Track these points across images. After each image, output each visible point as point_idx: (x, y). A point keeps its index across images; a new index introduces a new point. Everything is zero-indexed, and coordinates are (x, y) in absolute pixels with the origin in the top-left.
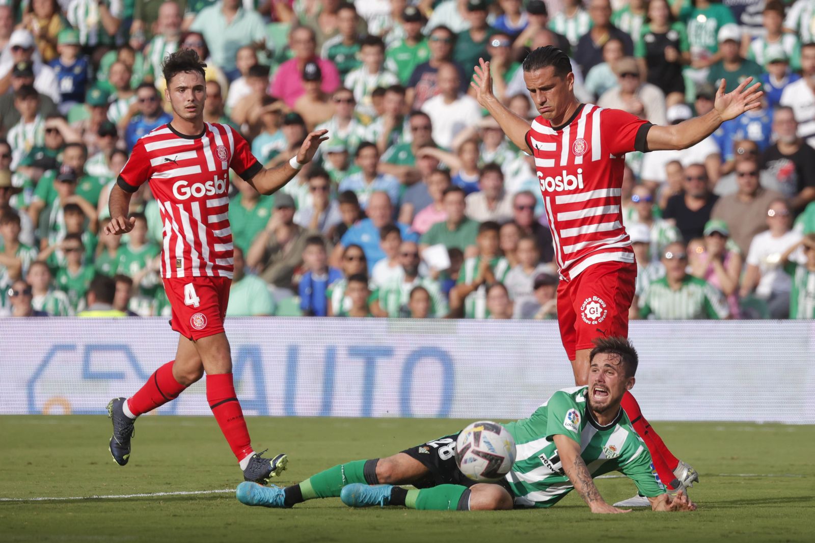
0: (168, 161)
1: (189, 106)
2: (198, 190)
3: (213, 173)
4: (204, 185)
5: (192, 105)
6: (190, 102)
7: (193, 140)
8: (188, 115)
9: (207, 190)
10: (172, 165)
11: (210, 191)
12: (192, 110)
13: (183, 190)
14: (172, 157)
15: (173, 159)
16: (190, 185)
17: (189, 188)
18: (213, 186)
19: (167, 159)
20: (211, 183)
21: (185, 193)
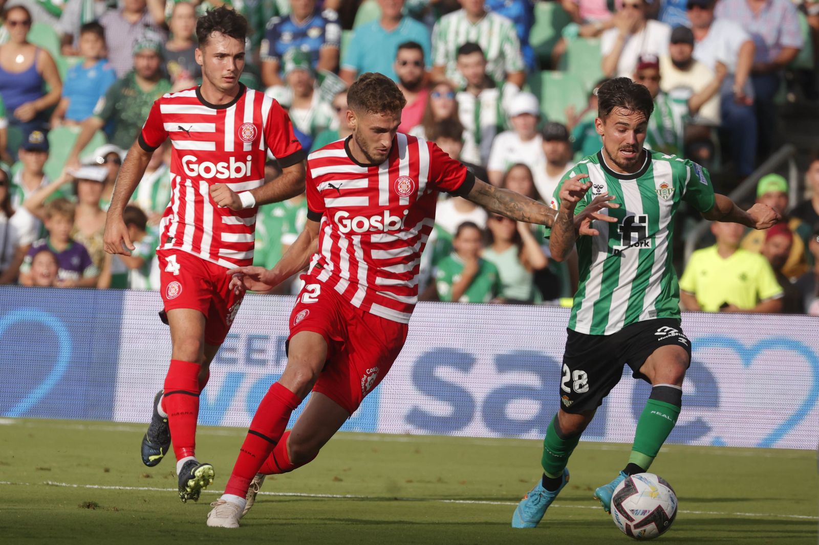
0: (181, 130)
1: (228, 76)
2: (208, 170)
3: (230, 154)
4: (216, 165)
5: (232, 75)
6: (229, 72)
7: (215, 110)
8: (225, 85)
9: (218, 172)
10: (185, 135)
11: (222, 173)
12: (231, 80)
13: (191, 166)
14: (186, 126)
15: (187, 129)
16: (199, 162)
17: (197, 165)
18: (228, 168)
19: (180, 128)
20: (226, 165)
21: (192, 170)
